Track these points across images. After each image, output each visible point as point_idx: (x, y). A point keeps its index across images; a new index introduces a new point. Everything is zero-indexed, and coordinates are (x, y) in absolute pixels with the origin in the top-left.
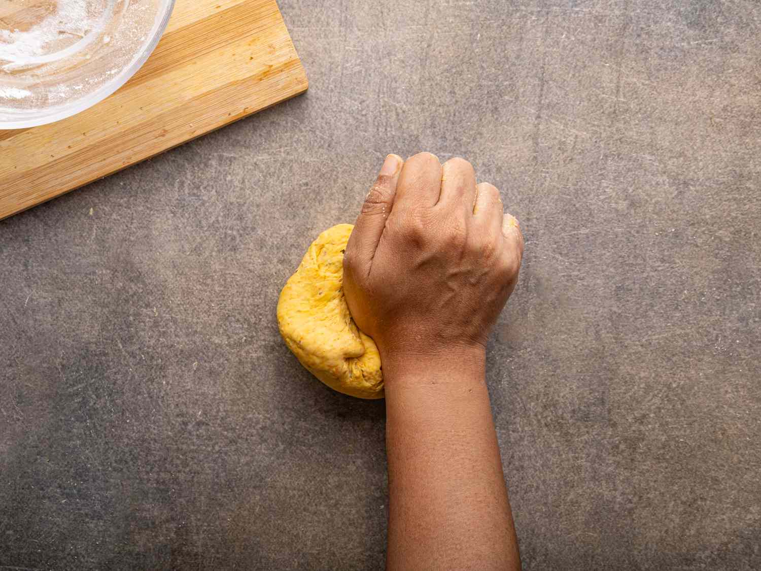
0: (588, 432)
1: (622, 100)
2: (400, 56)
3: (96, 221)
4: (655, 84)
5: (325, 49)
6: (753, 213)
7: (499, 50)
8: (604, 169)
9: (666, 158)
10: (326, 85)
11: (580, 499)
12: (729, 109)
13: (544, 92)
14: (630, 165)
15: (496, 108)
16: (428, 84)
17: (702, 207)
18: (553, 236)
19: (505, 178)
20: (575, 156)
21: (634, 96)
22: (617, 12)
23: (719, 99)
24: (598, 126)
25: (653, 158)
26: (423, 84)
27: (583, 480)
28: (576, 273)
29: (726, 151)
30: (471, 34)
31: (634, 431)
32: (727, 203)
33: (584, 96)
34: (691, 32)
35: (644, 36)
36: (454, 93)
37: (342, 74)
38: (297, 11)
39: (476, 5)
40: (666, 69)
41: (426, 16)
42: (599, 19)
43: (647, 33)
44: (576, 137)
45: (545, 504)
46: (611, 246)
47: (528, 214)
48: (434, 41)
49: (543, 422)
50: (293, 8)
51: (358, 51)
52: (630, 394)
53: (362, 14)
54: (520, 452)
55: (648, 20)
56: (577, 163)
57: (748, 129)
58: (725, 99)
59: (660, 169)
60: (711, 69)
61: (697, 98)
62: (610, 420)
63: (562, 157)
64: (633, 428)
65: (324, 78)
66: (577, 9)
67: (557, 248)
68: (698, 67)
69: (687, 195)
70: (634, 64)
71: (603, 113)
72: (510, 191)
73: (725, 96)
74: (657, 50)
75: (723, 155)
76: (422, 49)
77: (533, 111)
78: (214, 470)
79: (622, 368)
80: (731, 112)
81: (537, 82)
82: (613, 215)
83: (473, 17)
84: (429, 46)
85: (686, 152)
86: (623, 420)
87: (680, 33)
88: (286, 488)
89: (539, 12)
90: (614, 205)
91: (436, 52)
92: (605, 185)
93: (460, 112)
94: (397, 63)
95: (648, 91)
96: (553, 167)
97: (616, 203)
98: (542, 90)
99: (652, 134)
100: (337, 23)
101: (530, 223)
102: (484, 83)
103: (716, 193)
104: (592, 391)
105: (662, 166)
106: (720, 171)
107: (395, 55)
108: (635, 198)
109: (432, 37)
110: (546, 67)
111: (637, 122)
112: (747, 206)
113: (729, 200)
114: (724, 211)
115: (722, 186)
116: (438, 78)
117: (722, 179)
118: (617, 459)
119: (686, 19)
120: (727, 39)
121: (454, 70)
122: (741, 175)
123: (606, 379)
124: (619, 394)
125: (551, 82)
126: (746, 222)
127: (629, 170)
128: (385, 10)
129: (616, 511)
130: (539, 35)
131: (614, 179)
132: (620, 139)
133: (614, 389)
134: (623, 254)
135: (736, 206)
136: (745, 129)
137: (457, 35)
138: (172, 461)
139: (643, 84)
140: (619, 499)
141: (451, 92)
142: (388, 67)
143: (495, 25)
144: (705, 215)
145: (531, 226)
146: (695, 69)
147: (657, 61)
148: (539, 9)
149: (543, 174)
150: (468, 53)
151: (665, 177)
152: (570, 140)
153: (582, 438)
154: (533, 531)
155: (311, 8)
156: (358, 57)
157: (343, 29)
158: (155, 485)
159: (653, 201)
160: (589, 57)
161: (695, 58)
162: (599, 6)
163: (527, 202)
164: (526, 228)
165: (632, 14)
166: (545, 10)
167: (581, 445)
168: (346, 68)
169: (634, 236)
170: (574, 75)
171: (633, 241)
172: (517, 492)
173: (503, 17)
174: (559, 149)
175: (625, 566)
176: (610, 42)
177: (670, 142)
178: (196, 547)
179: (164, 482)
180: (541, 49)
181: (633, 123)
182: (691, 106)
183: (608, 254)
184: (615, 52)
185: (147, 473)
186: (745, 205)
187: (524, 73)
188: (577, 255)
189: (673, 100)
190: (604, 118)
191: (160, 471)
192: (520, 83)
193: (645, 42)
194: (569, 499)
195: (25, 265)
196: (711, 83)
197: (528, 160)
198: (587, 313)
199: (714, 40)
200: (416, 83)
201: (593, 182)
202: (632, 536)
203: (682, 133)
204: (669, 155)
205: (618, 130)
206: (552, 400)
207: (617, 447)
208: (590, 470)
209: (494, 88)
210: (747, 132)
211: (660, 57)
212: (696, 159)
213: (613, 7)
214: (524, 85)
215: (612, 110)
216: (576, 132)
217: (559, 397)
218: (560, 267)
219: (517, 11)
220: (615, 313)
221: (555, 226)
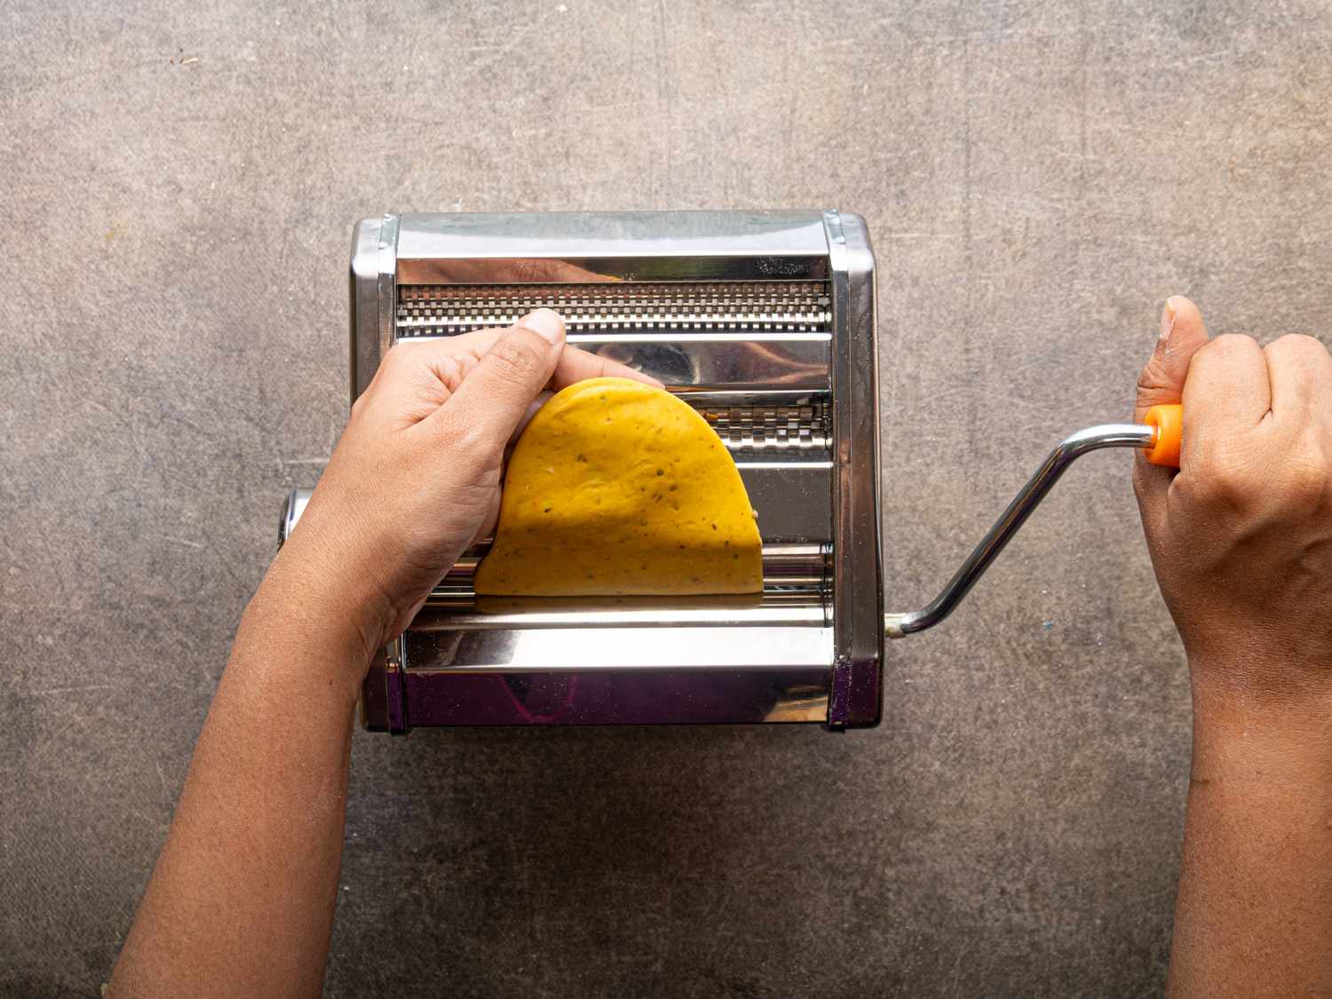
0: (1091, 662)
1: (1092, 157)
2: (752, 131)
3: (335, 417)
4: (1140, 128)
5: (641, 133)
6: (1313, 305)
7: (898, 105)
8: (1075, 263)
9: (1169, 237)
10: (647, 186)
11: (1090, 764)
12: (1259, 152)
13: (972, 160)
14: (1115, 253)
15: (902, 192)
16: (796, 167)
17: (1232, 304)
18: (1007, 372)
19: (926, 293)
20: (1028, 249)
21: (1111, 149)
22: (1071, 29)
23: (1242, 140)
24: (1059, 200)
25: (1148, 239)
26: (789, 168)
27: (1090, 735)
28: (1049, 423)
29: (1261, 217)
30: (854, 88)
31: (1163, 654)
32: (1271, 294)
33: (1032, 157)
34: (1186, 45)
35: (1115, 59)
36: (837, 175)
37: (670, 166)
38: (595, 83)
39: (857, 44)
40: (1154, 104)
41: (785, 68)
42: (1044, 42)
43: (1120, 55)
44: (1028, 220)
45: (1036, 776)
46: (1097, 377)
47: (966, 343)
48: (799, 103)
49: (1020, 652)
50: (589, 80)
51: (689, 131)
52: (1150, 598)
53: (690, 75)
54: (990, 699)
55: (1119, 34)
56: (1035, 260)
57: (1291, 179)
58: (1251, 139)
59: (1161, 254)
60: (1224, 97)
61: (1206, 142)
62: (1123, 640)
63: (1009, 252)
64: (1162, 650)
65: (644, 175)
66: (1010, 31)
67: (1016, 388)
68: (1203, 95)
69: (1207, 288)
70: (1104, 102)
71: (1065, 180)
72: (935, 312)
73: (1251, 134)
74: (1138, 77)
75: (1258, 222)
76: (783, 117)
77: (958, 189)
78: (536, 765)
79: (1133, 559)
80: (1263, 156)
81: (959, 146)
82: (1096, 330)
83: (855, 62)
84: (793, 111)
85: (1198, 225)
86: (1145, 639)
87: (1171, 47)
88: (643, 784)
89: (951, 42)
90: (1095, 316)
91: (805, 120)
92: (1078, 287)
93: (848, 203)
94: (749, 141)
95: (1130, 139)
96: (997, 270)
97: (1099, 312)
98: (968, 157)
99: (1143, 202)
100: (655, 96)
101: (971, 356)
102: (882, 155)
103: (1254, 282)
104: (1092, 598)
105: (1163, 249)
106: (1254, 248)
107: (745, 131)
108: (1127, 301)
109: (795, 99)
110: (971, 121)
111: (1118, 187)
112: (1304, 296)
113: (1273, 289)
114: (1268, 307)
115: (1260, 270)
116: (812, 156)
117: (1259, 259)
118: (1142, 698)
119: (1178, 26)
120: (1243, 49)
121: (834, 143)
122: (1289, 251)
123: (1110, 578)
124: (1133, 599)
125: (980, 144)
126: (1304, 320)
127: (1115, 261)
128: (723, 68)
129: (1147, 779)
130: (956, 76)
131: (1092, 277)
132: (1095, 216)
133: (1126, 592)
134: (1117, 388)
135: (1285, 297)
136: (1286, 180)
137: (833, 91)
138: (473, 757)
139: (1121, 131)
140: (1150, 759)
141: (832, 176)
142: (736, 149)
143: (888, 69)
144: (1238, 315)
145: (973, 360)
146: (1199, 98)
147: (1140, 94)
148: (952, 38)
149: (983, 282)
150: (852, 115)
151: (1170, 266)
152: (1018, 228)
153: (1085, 671)
154: (1022, 818)
155: (615, 76)
156: (690, 140)
157: (664, 101)
158: (451, 795)
159: (1156, 303)
160: (1036, 100)
161: (1198, 82)
162: (1041, 23)
163: (962, 325)
164: (964, 363)
165: (1094, 29)
166: (961, 38)
167: (1083, 682)
168: (674, 157)
169: (1131, 359)
170: (1014, 129)
171: (1131, 367)
172: (992, 761)
173: (899, 56)
174: (1004, 240)
175: (1171, 861)
176: (1064, 75)
177: (1172, 212)
178: (522, 881)
179: (464, 789)
180: (961, 96)
181: (1111, 190)
182: (1199, 155)
183: (1094, 390)
184: (1073, 87)
185: (439, 777)
186: (1299, 294)
187: (939, 134)
188: (1048, 395)
189: (1171, 150)
190: (1067, 188)
191: (458, 773)
192: (935, 150)
193: (1118, 68)
194: (1073, 763)
195: (240, 491)
196: (1225, 117)
197: (957, 263)
198: (1071, 482)
199: (1225, 53)
200: (779, 167)
201: (1059, 285)
202: (1176, 814)
203: (1190, 197)
204: (1173, 231)
205: (1090, 203)
206: (1031, 618)
207: (1139, 680)
208: (1101, 719)
209: (896, 162)
210: (1290, 184)
211: (1144, 87)
212: (1215, 233)
213: (1063, 21)
214: (942, 151)
215: (1078, 174)
216: (1027, 213)
217: (1041, 611)
218: (1024, 417)
219: (919, 45)
220: (1114, 477)
221: (1009, 355)
